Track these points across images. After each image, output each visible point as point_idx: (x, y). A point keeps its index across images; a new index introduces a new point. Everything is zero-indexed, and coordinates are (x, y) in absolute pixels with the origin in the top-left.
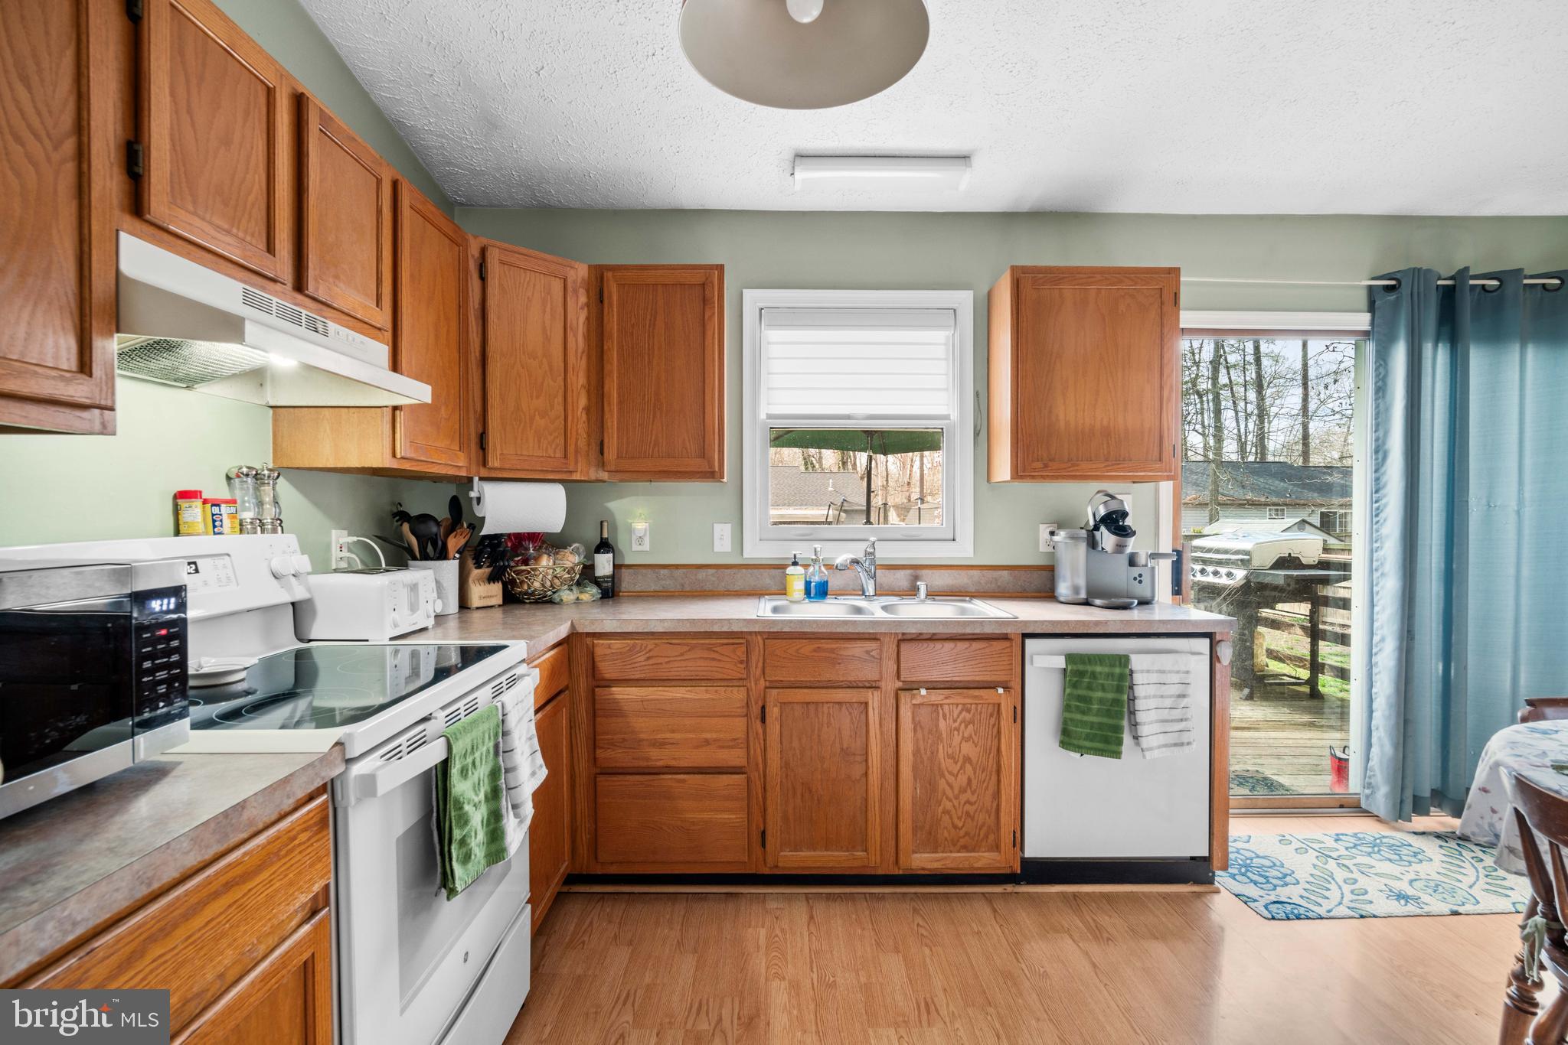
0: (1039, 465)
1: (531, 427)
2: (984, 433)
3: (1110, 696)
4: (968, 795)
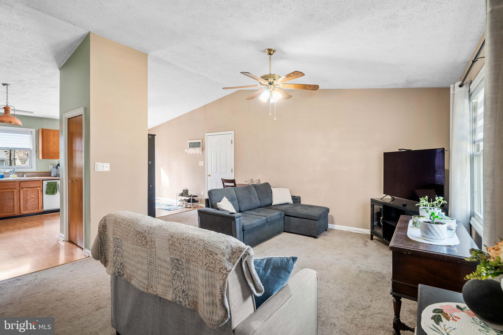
0: (47, 157)
2: (38, 151)
3: (54, 187)
4: (33, 202)
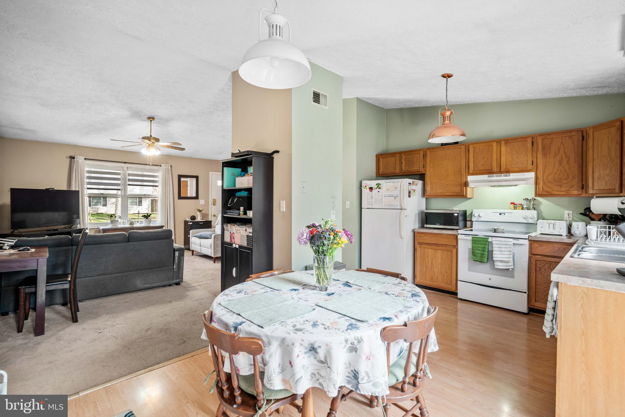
1: (603, 180)
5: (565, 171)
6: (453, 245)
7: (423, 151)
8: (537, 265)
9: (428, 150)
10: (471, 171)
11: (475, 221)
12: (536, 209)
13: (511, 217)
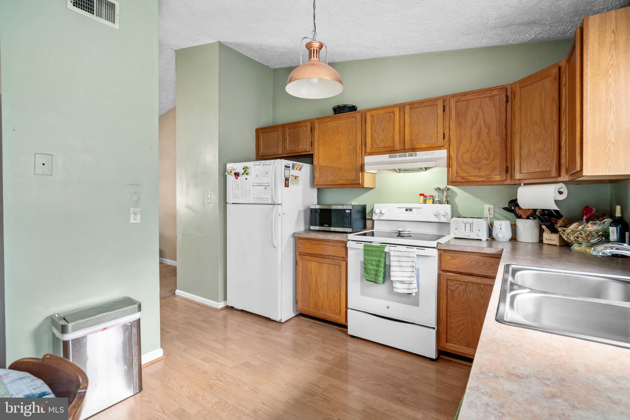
1: (534, 158)
5: (485, 148)
6: (341, 256)
7: (311, 123)
8: (448, 286)
9: (317, 121)
10: (368, 150)
11: (377, 220)
12: (450, 202)
13: (419, 213)
